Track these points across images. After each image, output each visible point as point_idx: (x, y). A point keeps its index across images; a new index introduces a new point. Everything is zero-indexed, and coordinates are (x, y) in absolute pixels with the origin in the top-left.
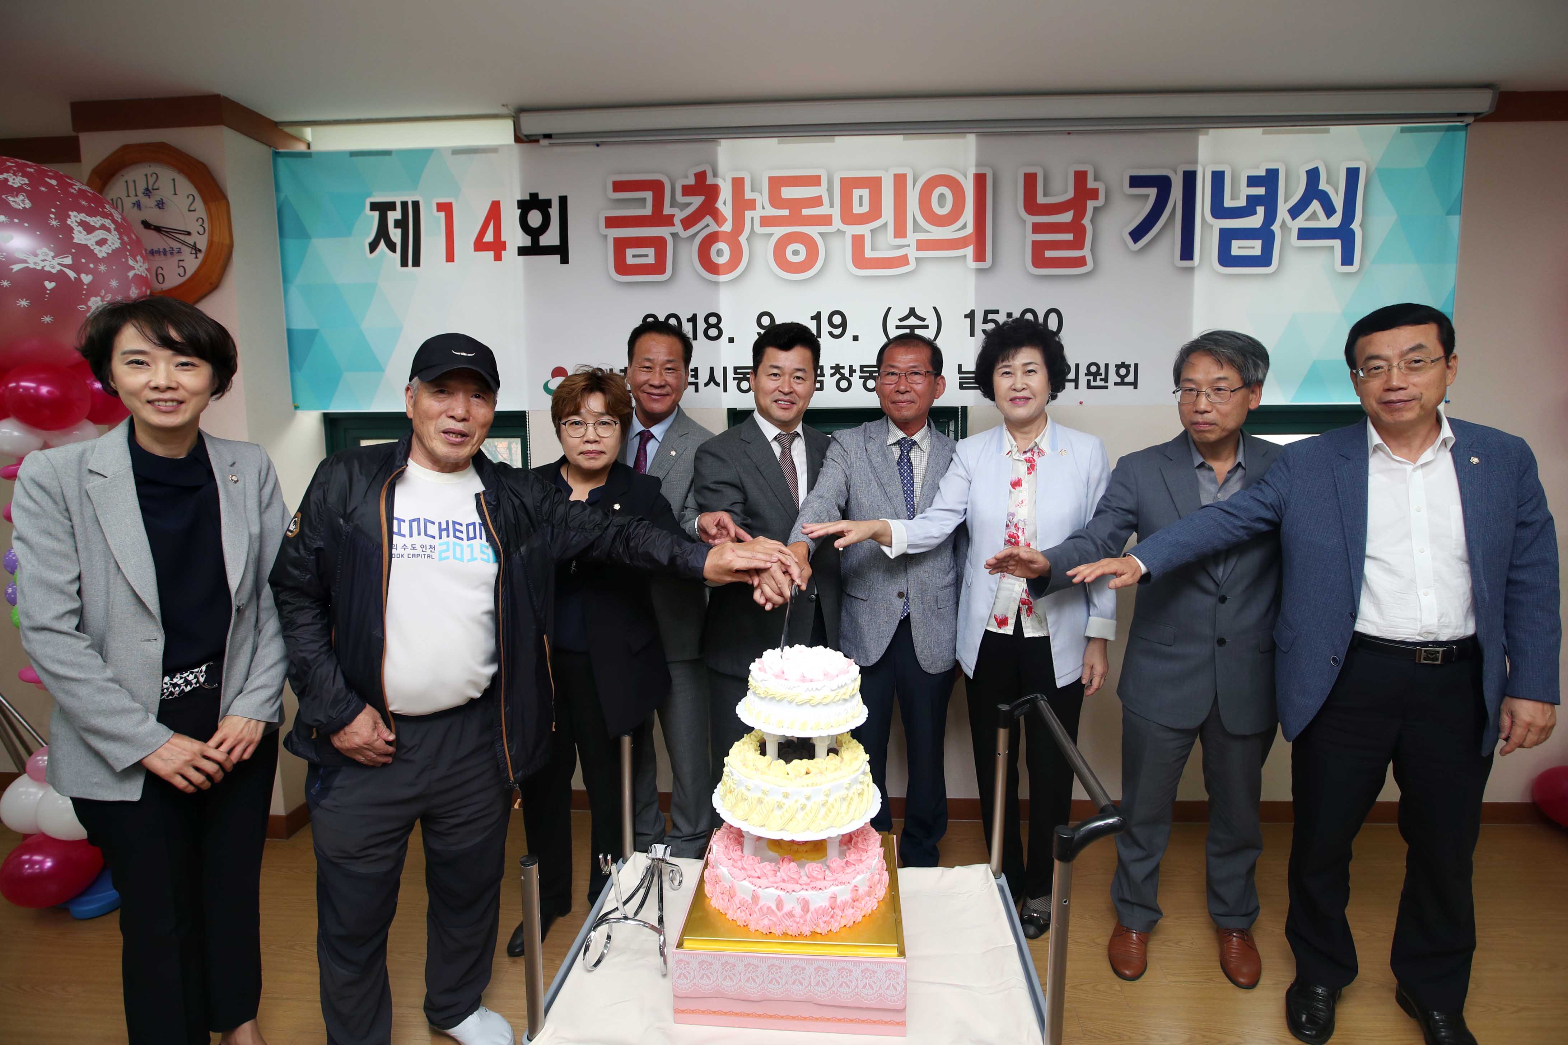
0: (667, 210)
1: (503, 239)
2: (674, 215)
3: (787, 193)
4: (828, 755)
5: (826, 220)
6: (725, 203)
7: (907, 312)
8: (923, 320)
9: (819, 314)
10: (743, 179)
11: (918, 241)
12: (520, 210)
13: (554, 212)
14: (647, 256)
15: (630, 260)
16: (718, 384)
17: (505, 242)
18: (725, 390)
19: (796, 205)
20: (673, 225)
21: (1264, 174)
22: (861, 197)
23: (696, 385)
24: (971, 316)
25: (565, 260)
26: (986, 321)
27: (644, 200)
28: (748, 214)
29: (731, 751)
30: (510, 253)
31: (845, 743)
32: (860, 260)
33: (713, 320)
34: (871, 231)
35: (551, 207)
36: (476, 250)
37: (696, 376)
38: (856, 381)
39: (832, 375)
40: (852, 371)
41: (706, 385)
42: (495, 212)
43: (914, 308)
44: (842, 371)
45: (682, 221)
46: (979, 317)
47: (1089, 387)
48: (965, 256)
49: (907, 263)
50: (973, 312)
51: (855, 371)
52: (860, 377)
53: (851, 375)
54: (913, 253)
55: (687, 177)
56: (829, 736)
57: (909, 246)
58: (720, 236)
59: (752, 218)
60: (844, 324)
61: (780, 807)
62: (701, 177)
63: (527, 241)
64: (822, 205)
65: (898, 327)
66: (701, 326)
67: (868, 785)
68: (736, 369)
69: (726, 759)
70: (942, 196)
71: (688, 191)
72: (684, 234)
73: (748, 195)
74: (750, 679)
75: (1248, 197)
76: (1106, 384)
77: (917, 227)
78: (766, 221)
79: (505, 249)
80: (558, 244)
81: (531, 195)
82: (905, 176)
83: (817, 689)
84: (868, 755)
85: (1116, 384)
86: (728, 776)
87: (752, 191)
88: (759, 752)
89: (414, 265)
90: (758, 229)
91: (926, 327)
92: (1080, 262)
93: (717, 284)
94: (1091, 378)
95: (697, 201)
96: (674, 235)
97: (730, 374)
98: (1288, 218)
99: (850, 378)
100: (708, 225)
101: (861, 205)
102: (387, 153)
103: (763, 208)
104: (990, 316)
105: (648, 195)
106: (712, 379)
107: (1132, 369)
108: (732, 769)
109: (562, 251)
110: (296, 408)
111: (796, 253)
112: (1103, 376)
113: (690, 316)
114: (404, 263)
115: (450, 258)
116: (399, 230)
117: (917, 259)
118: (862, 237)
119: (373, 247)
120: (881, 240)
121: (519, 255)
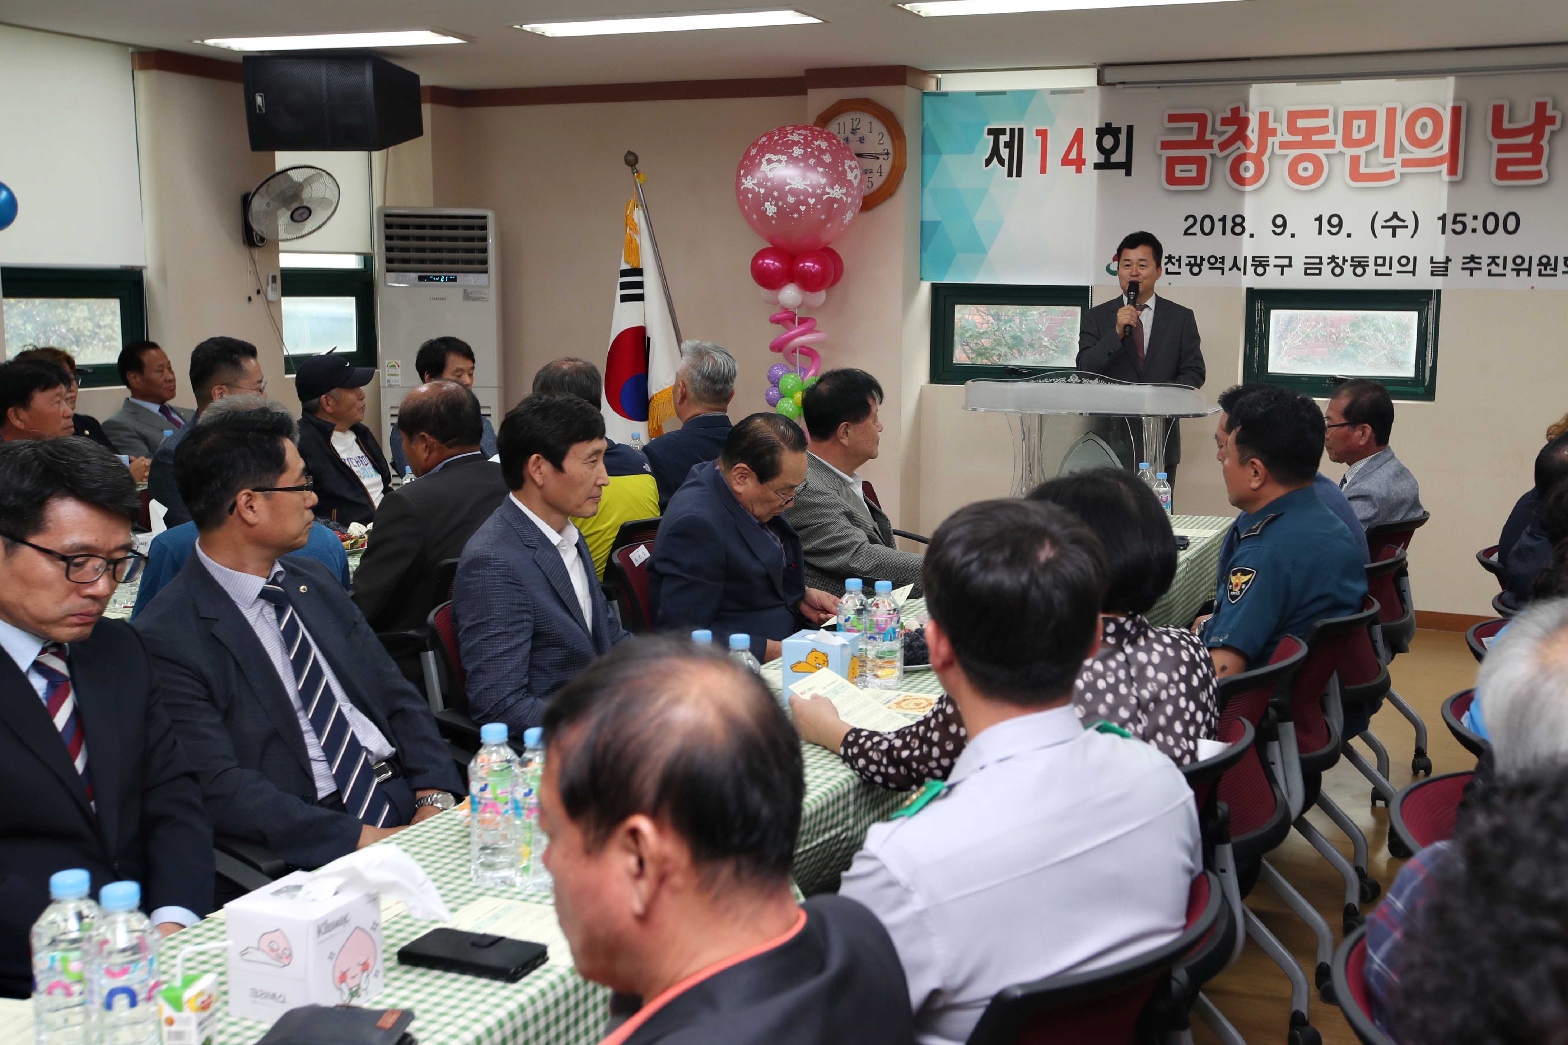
0: (1208, 136)
1: (1083, 157)
2: (1213, 141)
3: (1302, 123)
5: (1331, 144)
6: (1253, 131)
7: (1391, 215)
8: (1404, 221)
9: (1321, 216)
10: (1268, 113)
11: (1403, 160)
12: (1097, 136)
13: (1123, 137)
14: (1191, 171)
15: (1178, 174)
16: (1239, 269)
17: (1084, 159)
18: (1245, 274)
19: (1308, 132)
20: (1212, 148)
22: (1359, 126)
23: (1223, 269)
24: (1443, 218)
25: (1129, 173)
26: (1455, 222)
27: (1191, 129)
28: (1270, 140)
30: (1088, 167)
32: (1355, 175)
33: (1238, 220)
34: (1365, 152)
35: (1120, 133)
36: (1063, 165)
37: (1223, 263)
38: (1348, 268)
39: (1329, 264)
40: (1344, 260)
41: (1230, 269)
42: (1078, 136)
43: (1397, 212)
44: (1337, 260)
45: (1219, 145)
46: (1448, 220)
47: (1540, 274)
48: (1440, 172)
49: (1394, 177)
50: (1445, 215)
51: (1347, 261)
52: (1351, 266)
53: (1344, 264)
54: (1398, 169)
55: (1225, 111)
57: (1395, 164)
58: (1248, 157)
59: (1273, 143)
60: (1339, 225)
62: (1236, 111)
63: (1100, 159)
64: (1328, 132)
65: (1383, 227)
66: (1229, 224)
68: (1254, 258)
70: (1424, 125)
71: (1225, 122)
72: (1220, 155)
73: (1271, 125)
76: (1555, 273)
77: (1402, 149)
78: (1284, 145)
79: (1084, 165)
80: (1124, 161)
81: (1107, 124)
82: (1395, 109)
85: (1563, 272)
87: (1275, 121)
89: (1017, 176)
90: (1277, 151)
91: (1406, 227)
92: (1538, 174)
93: (1242, 192)
94: (1542, 268)
95: (1231, 130)
96: (1213, 156)
97: (1250, 262)
99: (1343, 266)
100: (1239, 148)
101: (1359, 132)
102: (1003, 93)
103: (1282, 135)
104: (1459, 219)
105: (1195, 125)
106: (1235, 265)
109: (1127, 167)
110: (921, 279)
111: (1306, 169)
112: (1553, 267)
113: (1221, 217)
114: (1010, 174)
115: (1043, 170)
116: (1007, 150)
117: (1401, 174)
118: (1358, 157)
119: (988, 162)
120: (1373, 159)
121: (1095, 169)
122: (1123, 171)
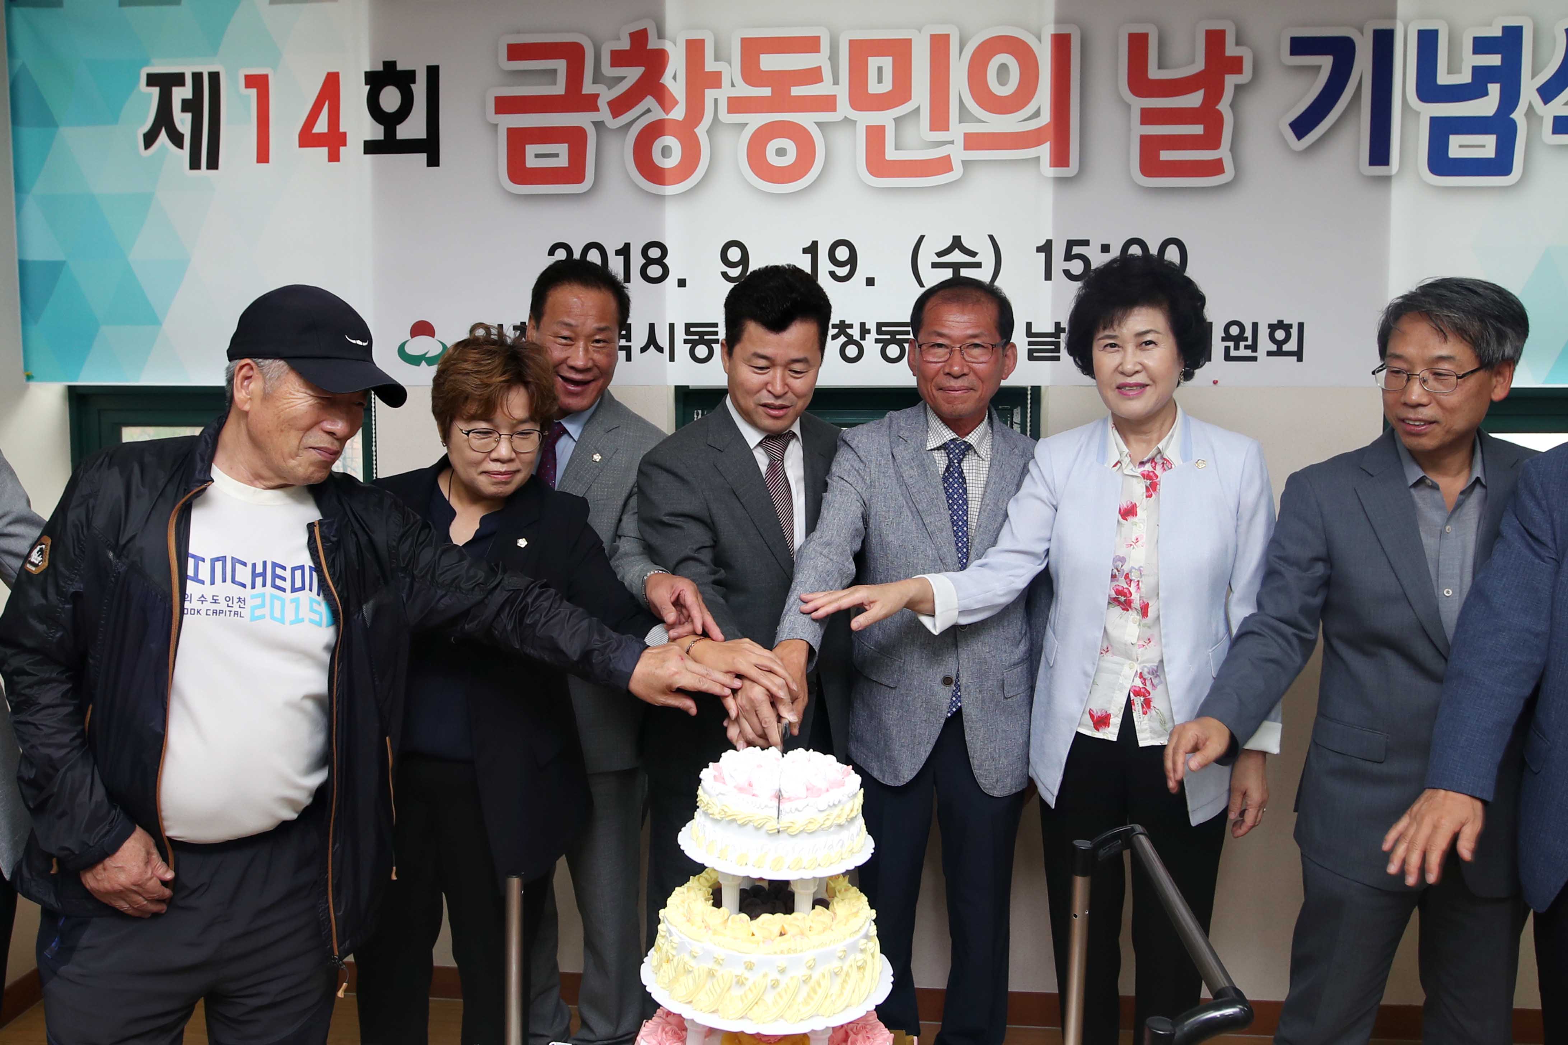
0: (588, 88)
1: (342, 130)
2: (597, 96)
3: (769, 62)
4: (813, 908)
5: (828, 103)
6: (674, 78)
7: (948, 242)
8: (973, 254)
9: (815, 244)
10: (703, 41)
11: (967, 136)
12: (368, 87)
13: (419, 89)
14: (556, 156)
15: (531, 162)
16: (660, 350)
17: (345, 134)
18: (672, 359)
19: (781, 80)
20: (597, 110)
21: (1499, 34)
22: (880, 69)
23: (628, 350)
24: (1046, 248)
25: (433, 161)
26: (1069, 257)
27: (555, 71)
28: (710, 94)
29: (670, 901)
30: (352, 150)
31: (839, 892)
32: (878, 164)
33: (655, 253)
34: (894, 119)
35: (414, 82)
36: (302, 145)
38: (871, 346)
39: (834, 337)
40: (864, 331)
41: (644, 350)
42: (330, 89)
43: (960, 237)
44: (849, 331)
45: (610, 104)
46: (1058, 251)
47: (1228, 357)
48: (1038, 158)
49: (950, 169)
50: (1049, 243)
51: (869, 331)
52: (877, 341)
53: (863, 338)
54: (958, 154)
55: (619, 39)
56: (814, 878)
57: (952, 142)
58: (668, 127)
59: (716, 100)
60: (852, 260)
61: (740, 983)
62: (639, 38)
63: (376, 132)
64: (822, 81)
65: (935, 265)
66: (637, 261)
67: (873, 955)
68: (688, 326)
69: (662, 913)
70: (1003, 69)
71: (619, 59)
72: (613, 123)
73: (710, 65)
74: (700, 792)
75: (1476, 69)
76: (1254, 354)
77: (965, 115)
78: (737, 105)
79: (345, 144)
80: (425, 137)
81: (386, 64)
82: (947, 37)
83: (797, 810)
84: (874, 911)
85: (1270, 354)
86: (663, 937)
87: (717, 59)
88: (711, 901)
89: (209, 167)
90: (724, 116)
91: (978, 265)
92: (1216, 168)
93: (661, 198)
94: (1231, 344)
95: (633, 74)
96: (599, 125)
97: (680, 335)
98: (1537, 101)
99: (862, 342)
100: (649, 111)
101: (880, 81)
103: (733, 85)
104: (1076, 250)
105: (560, 65)
106: (652, 341)
107: (1294, 332)
108: (670, 926)
109: (430, 148)
110: (29, 378)
111: (782, 152)
112: (1250, 342)
113: (620, 246)
114: (195, 164)
115: (263, 156)
116: (188, 116)
117: (965, 163)
118: (881, 129)
119: (150, 139)
120: (910, 134)
121: (366, 152)
122: (423, 157)
